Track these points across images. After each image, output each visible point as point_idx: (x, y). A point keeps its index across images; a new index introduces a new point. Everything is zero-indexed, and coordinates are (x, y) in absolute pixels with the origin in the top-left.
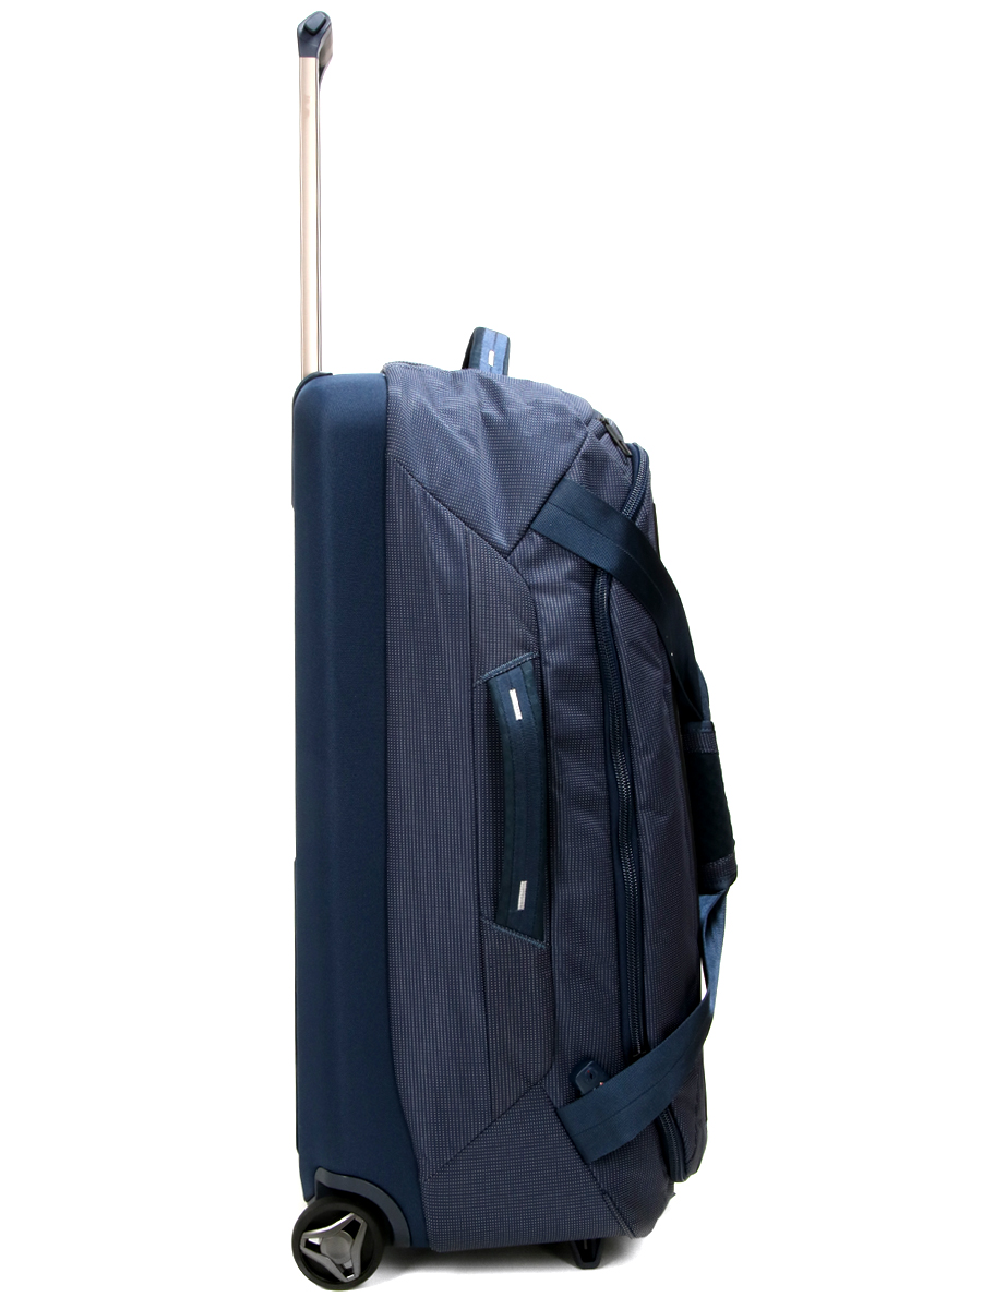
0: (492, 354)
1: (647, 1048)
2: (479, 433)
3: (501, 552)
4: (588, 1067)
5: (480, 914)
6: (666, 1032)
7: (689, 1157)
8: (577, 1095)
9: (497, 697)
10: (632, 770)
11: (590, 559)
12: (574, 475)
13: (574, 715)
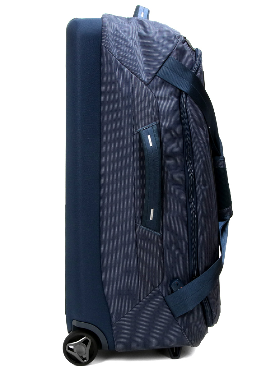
0: (143, 13)
1: (198, 274)
2: (137, 39)
3: (145, 83)
4: (176, 281)
5: (136, 222)
6: (206, 269)
7: (214, 317)
8: (172, 291)
9: (143, 138)
10: (194, 169)
11: (179, 87)
12: (173, 56)
13: (172, 147)
